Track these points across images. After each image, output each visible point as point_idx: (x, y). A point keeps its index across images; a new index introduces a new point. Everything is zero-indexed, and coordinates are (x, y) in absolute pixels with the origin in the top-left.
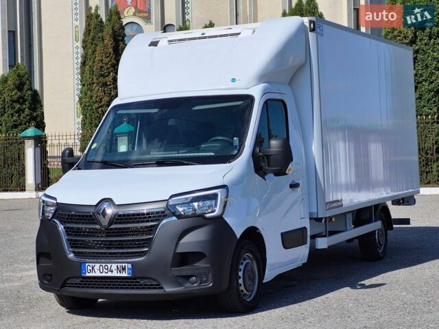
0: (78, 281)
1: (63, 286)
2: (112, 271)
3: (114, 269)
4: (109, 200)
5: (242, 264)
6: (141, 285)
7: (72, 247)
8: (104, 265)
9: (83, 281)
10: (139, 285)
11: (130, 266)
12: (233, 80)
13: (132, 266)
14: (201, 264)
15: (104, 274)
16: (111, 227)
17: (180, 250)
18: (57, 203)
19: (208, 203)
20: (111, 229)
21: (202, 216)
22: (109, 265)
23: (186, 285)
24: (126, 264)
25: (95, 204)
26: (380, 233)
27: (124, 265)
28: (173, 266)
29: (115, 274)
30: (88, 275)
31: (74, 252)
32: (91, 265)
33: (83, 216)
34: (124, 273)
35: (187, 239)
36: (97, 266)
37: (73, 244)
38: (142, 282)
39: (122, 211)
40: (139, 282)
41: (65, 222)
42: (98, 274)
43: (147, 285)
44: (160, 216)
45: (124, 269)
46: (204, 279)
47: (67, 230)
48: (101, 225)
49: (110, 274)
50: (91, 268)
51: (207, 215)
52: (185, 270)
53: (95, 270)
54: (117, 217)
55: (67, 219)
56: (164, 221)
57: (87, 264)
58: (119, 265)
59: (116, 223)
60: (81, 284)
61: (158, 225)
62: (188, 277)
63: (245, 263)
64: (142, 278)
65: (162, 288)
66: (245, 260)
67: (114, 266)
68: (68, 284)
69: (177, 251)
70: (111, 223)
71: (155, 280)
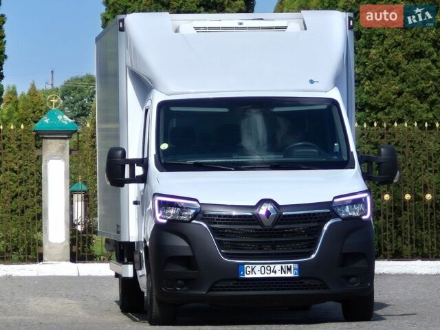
0: (231, 284)
1: (212, 290)
2: (275, 272)
3: (278, 270)
7: (224, 249)
8: (266, 266)
9: (237, 284)
11: (296, 266)
13: (299, 266)
15: (266, 275)
17: (345, 250)
20: (276, 229)
21: (359, 218)
22: (272, 266)
23: (347, 286)
24: (292, 265)
27: (289, 265)
29: (279, 275)
30: (246, 276)
31: (228, 254)
32: (250, 266)
34: (289, 273)
36: (258, 267)
38: (306, 282)
41: (215, 223)
42: (258, 275)
43: (311, 285)
44: (325, 217)
45: (289, 269)
46: (363, 280)
49: (272, 275)
50: (250, 270)
51: (364, 217)
53: (256, 270)
54: (281, 218)
55: (218, 220)
56: (329, 222)
57: (246, 266)
58: (283, 266)
59: (280, 224)
60: (234, 287)
62: (348, 278)
64: (307, 278)
65: (329, 289)
67: (278, 267)
68: (216, 287)
69: (343, 252)
70: (275, 223)
71: (320, 280)
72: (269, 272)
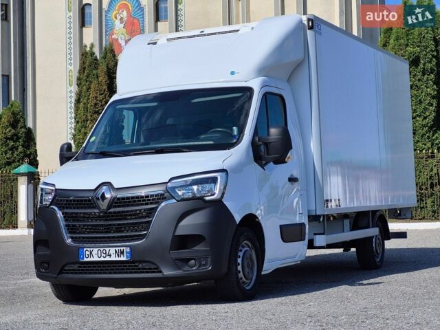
0: (76, 267)
1: (61, 273)
2: (110, 256)
3: (112, 253)
4: (108, 184)
5: (241, 251)
6: (140, 269)
7: (70, 233)
8: (102, 249)
9: (81, 267)
10: (137, 269)
11: (128, 249)
12: (233, 73)
13: (131, 249)
14: (200, 247)
15: (102, 259)
16: (110, 211)
17: (179, 232)
18: (56, 190)
19: (207, 187)
20: (110, 213)
21: (201, 198)
22: (107, 249)
23: (185, 269)
24: (124, 248)
25: (94, 188)
26: (378, 241)
27: (122, 249)
28: (171, 249)
29: (113, 258)
30: (85, 260)
31: (72, 238)
32: (89, 249)
33: (82, 201)
34: (122, 257)
35: (186, 221)
36: (95, 250)
37: (71, 230)
38: (140, 266)
39: (120, 195)
40: (137, 266)
41: (64, 208)
42: (96, 259)
43: (145, 269)
44: (159, 198)
45: (122, 253)
46: (203, 262)
47: (66, 216)
48: (99, 208)
49: (108, 258)
50: (89, 253)
51: (207, 198)
52: (184, 253)
53: (93, 254)
54: (116, 200)
55: (66, 204)
56: (163, 204)
57: (85, 249)
58: (117, 249)
59: (115, 207)
60: (78, 270)
61: (157, 207)
62: (187, 261)
63: (244, 250)
64: (140, 262)
65: (161, 272)
66: (243, 247)
67: (112, 251)
68: (65, 270)
69: (176, 234)
70: (110, 206)
71: (154, 264)
72: (105, 255)
